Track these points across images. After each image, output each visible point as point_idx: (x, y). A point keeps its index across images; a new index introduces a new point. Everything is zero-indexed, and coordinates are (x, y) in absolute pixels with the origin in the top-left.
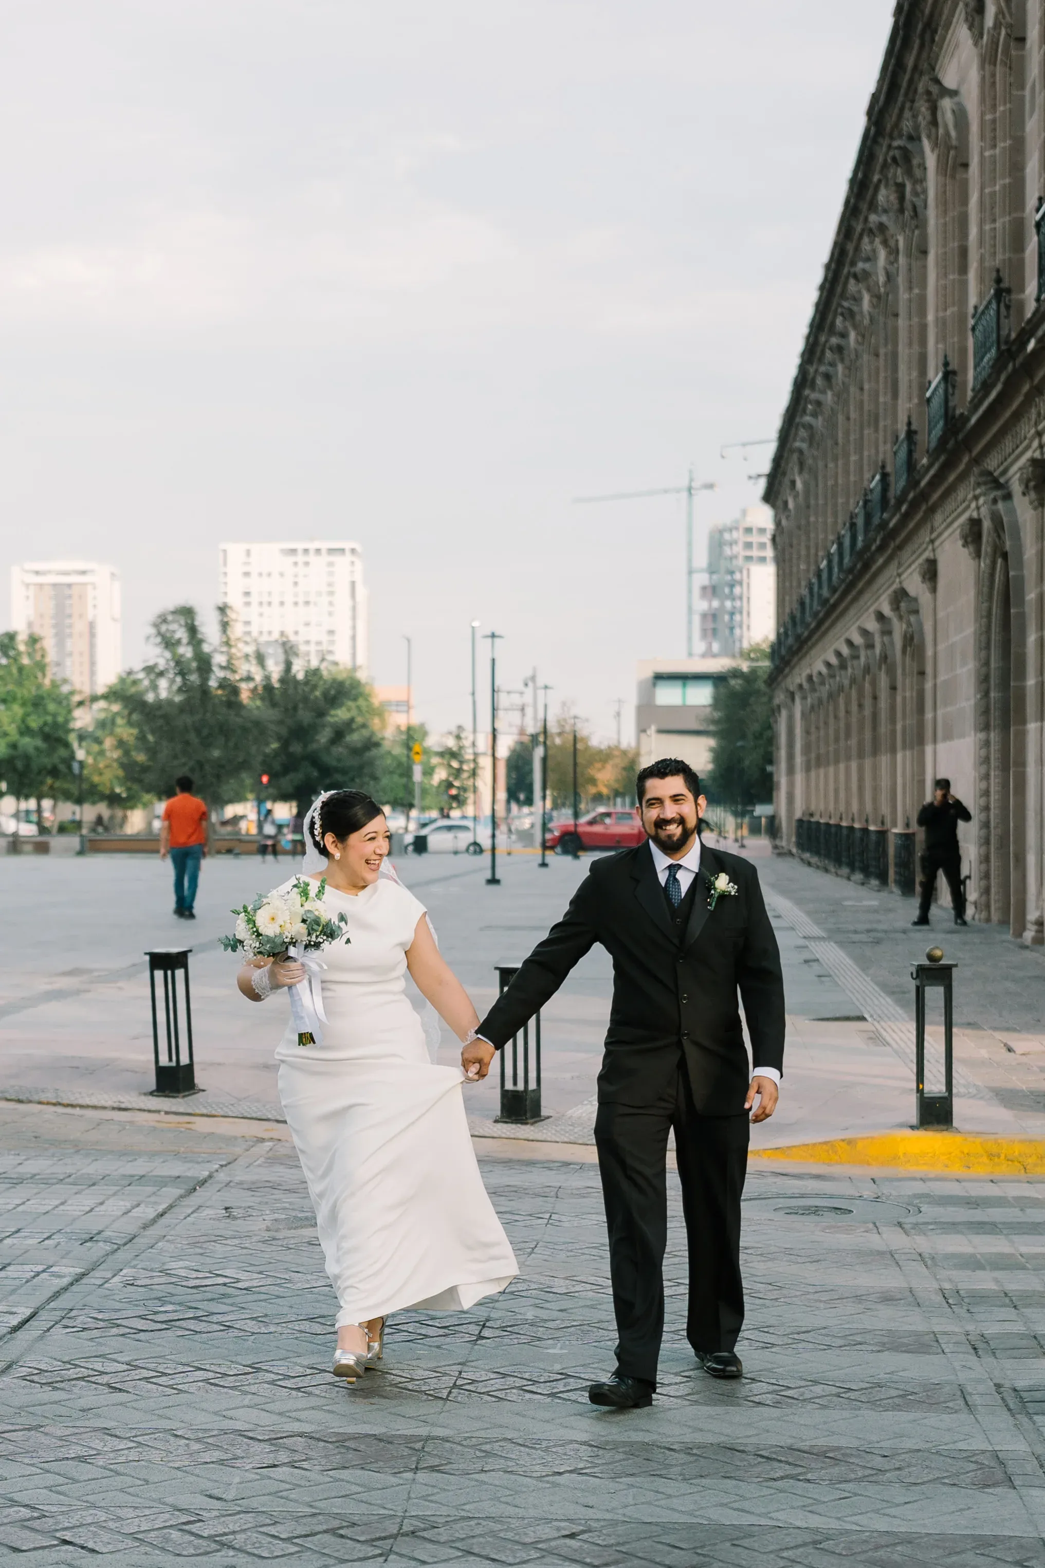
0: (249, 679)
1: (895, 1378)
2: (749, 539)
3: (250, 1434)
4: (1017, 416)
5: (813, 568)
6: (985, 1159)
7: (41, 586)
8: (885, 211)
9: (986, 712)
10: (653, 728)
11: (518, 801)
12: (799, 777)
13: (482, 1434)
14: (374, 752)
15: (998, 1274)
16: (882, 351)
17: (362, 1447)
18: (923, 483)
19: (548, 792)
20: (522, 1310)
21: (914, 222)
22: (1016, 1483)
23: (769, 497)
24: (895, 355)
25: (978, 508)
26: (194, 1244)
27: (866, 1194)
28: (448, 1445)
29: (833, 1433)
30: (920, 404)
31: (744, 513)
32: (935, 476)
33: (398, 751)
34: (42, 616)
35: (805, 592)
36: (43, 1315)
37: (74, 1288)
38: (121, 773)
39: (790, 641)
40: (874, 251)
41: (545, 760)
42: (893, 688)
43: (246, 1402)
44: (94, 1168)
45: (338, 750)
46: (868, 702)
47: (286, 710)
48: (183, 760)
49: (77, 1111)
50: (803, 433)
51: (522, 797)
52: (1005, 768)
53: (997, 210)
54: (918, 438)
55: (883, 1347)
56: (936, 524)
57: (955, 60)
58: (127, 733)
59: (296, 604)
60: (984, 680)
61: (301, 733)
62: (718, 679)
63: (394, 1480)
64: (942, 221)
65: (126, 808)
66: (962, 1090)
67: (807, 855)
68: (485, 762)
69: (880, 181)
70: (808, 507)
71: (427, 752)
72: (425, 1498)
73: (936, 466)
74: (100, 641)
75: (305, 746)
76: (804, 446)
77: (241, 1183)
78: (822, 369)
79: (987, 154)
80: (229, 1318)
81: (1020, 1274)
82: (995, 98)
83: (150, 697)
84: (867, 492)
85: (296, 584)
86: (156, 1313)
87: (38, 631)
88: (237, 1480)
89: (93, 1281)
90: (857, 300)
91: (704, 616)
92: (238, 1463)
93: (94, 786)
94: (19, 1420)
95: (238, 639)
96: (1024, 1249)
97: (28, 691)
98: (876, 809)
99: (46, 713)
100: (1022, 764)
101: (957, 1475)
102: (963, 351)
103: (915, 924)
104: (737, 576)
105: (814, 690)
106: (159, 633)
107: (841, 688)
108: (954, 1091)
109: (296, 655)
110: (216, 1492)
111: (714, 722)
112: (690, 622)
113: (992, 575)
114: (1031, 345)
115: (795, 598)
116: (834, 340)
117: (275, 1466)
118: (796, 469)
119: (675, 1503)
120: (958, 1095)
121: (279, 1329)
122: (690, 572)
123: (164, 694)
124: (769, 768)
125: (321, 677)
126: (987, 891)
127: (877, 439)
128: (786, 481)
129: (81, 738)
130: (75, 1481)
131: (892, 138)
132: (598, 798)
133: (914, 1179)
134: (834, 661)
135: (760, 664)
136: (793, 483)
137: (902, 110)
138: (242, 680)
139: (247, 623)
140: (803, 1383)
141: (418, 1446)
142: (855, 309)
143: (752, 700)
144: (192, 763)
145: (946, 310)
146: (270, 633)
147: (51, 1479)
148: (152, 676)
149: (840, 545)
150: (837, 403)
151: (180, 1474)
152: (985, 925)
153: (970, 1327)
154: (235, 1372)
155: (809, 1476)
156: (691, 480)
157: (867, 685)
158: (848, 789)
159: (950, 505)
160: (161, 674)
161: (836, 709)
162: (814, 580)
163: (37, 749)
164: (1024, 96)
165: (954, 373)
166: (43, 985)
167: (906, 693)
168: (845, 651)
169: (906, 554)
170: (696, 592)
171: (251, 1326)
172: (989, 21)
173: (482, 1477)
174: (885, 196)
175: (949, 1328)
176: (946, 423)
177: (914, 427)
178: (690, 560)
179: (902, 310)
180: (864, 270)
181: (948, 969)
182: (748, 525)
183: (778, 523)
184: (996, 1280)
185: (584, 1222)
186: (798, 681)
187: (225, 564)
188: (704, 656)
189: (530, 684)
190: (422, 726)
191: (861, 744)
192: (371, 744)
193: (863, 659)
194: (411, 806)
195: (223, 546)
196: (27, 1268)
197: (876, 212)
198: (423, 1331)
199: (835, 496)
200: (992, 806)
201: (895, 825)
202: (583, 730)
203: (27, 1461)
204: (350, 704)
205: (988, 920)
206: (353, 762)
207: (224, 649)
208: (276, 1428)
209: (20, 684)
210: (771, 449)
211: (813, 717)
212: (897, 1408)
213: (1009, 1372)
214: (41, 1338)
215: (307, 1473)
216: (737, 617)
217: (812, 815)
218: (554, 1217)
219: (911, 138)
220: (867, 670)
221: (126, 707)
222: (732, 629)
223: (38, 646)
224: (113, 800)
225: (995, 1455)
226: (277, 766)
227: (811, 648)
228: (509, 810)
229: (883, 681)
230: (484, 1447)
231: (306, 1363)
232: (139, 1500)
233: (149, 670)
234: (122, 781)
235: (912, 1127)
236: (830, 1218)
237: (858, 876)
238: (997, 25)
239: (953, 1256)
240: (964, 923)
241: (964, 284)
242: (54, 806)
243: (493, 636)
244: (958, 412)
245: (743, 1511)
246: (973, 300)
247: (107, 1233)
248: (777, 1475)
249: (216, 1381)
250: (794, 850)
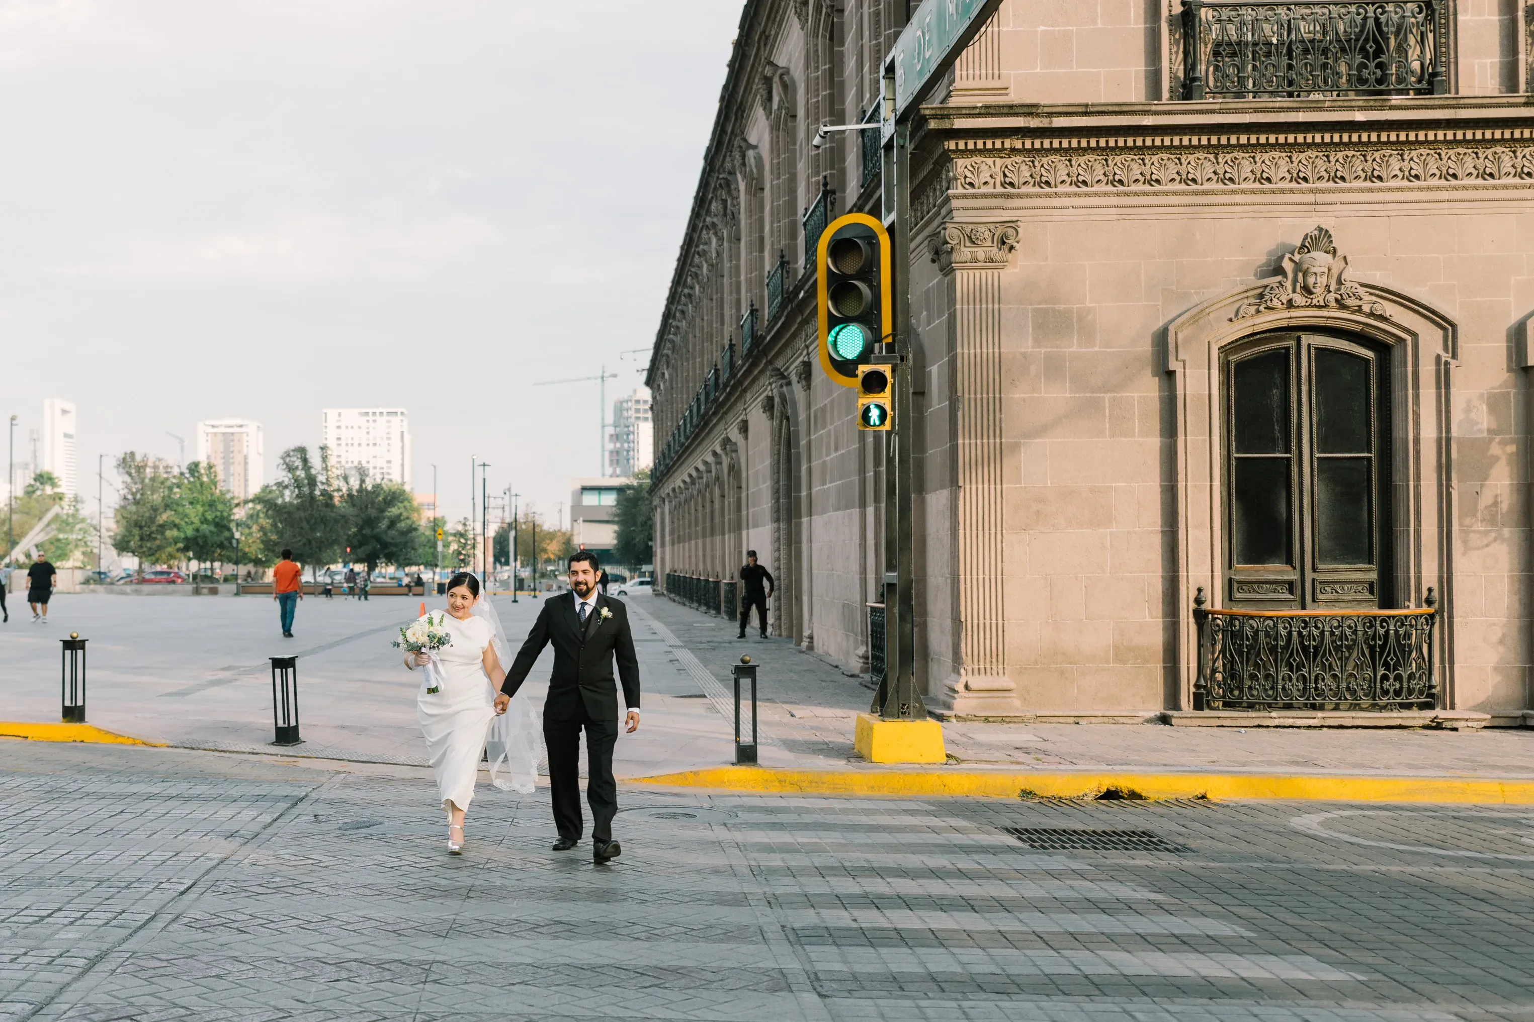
0: (339, 490)
1: (720, 922)
2: (638, 407)
3: (324, 960)
4: (794, 336)
5: (675, 424)
6: (777, 784)
7: (215, 434)
8: (715, 215)
9: (778, 511)
10: (581, 519)
11: (500, 563)
12: (668, 549)
13: (466, 959)
14: (414, 533)
15: (785, 856)
16: (714, 297)
17: (393, 968)
18: (739, 376)
19: (519, 557)
20: (493, 880)
21: (733, 222)
22: (794, 989)
23: (649, 382)
24: (722, 300)
25: (772, 390)
26: (294, 839)
27: (706, 805)
28: (445, 966)
29: (682, 957)
30: (737, 329)
31: (635, 391)
32: (745, 371)
33: (428, 533)
34: (216, 452)
35: (671, 439)
36: (200, 884)
37: (220, 867)
38: (262, 546)
39: (662, 468)
40: (709, 238)
41: (515, 538)
42: (723, 496)
43: (322, 940)
44: (234, 791)
45: (392, 533)
46: (708, 504)
47: (361, 509)
48: (299, 538)
49: (227, 755)
50: (668, 345)
51: (503, 560)
52: (789, 544)
53: (781, 215)
54: (736, 348)
55: (713, 903)
56: (747, 399)
57: (756, 127)
58: (265, 522)
59: (368, 445)
60: (776, 492)
61: (370, 522)
62: (620, 490)
63: (411, 989)
64: (749, 221)
65: (265, 567)
66: (763, 740)
67: (672, 596)
68: (480, 539)
69: (712, 198)
70: (672, 388)
71: (446, 533)
72: (429, 1001)
73: (747, 365)
74: (251, 466)
75: (373, 529)
76: (670, 352)
77: (325, 800)
78: (680, 307)
79: (775, 182)
80: (313, 885)
81: (797, 856)
82: (779, 150)
83: (280, 501)
84: (706, 380)
85: (368, 433)
86: (269, 883)
87: (213, 461)
88: (314, 989)
89: (231, 862)
90: (700, 267)
91: (611, 452)
92: (315, 979)
93: (245, 554)
94: (182, 952)
95: (333, 466)
96: (800, 840)
97: (207, 497)
98: (713, 569)
99: (217, 510)
100: (799, 542)
101: (757, 984)
102: (762, 297)
103: (739, 637)
104: (631, 429)
105: (676, 497)
106: (285, 463)
107: (692, 496)
108: (758, 741)
109: (367, 475)
110: (300, 998)
111: (615, 515)
112: (603, 456)
113: (780, 430)
114: (801, 295)
115: (664, 442)
116: (686, 291)
117: (338, 980)
118: (665, 367)
119: (584, 1003)
120: (761, 744)
121: (345, 892)
122: (603, 427)
123: (287, 499)
124: (650, 543)
125: (382, 489)
126: (779, 618)
127: (712, 349)
128: (659, 373)
129: (238, 525)
130: (214, 991)
131: (719, 173)
132: (548, 561)
133: (733, 796)
134: (688, 480)
135: (645, 481)
136: (663, 374)
137: (725, 156)
138: (333, 491)
139: (339, 456)
140: (664, 926)
141: (427, 967)
142: (699, 272)
143: (640, 503)
144: (304, 540)
145: (751, 273)
146: (352, 462)
147: (199, 990)
148: (281, 488)
149: (691, 411)
150: (689, 327)
151: (278, 986)
152: (777, 638)
153: (767, 889)
154: (316, 920)
155: (667, 985)
156: (603, 372)
157: (707, 494)
158: (697, 556)
159: (755, 388)
160: (286, 487)
161: (689, 509)
162: (676, 432)
163: (211, 532)
164: (795, 149)
165: (757, 310)
166: (209, 676)
167: (730, 499)
168: (694, 474)
169: (731, 415)
170: (607, 437)
171: (327, 890)
172: (775, 106)
173: (466, 987)
174: (715, 206)
175: (753, 890)
176: (752, 340)
177: (733, 342)
178: (603, 419)
179: (726, 273)
180: (704, 250)
181: (753, 668)
182: (637, 398)
183: (654, 398)
184: (783, 860)
185: (533, 824)
186: (667, 491)
187: (326, 421)
188: (611, 476)
189: (508, 493)
190: (443, 517)
191: (704, 529)
192: (412, 529)
193: (705, 479)
194: (436, 566)
195: (325, 411)
196: (192, 854)
197: (710, 216)
198: (432, 893)
199: (687, 382)
200: (782, 567)
201: (724, 578)
202: (539, 521)
203: (185, 978)
204: (400, 504)
205: (780, 635)
206: (402, 539)
207: (324, 472)
208: (340, 956)
209: (201, 493)
210: (650, 354)
211: (676, 513)
212: (721, 941)
213: (790, 918)
214: (198, 899)
215: (358, 985)
216: (631, 453)
217: (675, 571)
218: (515, 820)
219: (730, 173)
220: (707, 485)
221: (265, 507)
222: (628, 460)
223: (212, 470)
224: (257, 562)
225: (781, 971)
226: (356, 542)
227: (674, 472)
228: (495, 568)
229: (717, 492)
230: (467, 968)
231: (360, 914)
232: (252, 1003)
233: (279, 484)
234: (262, 551)
235: (733, 764)
236: (683, 821)
237: (703, 608)
238: (780, 108)
239: (757, 844)
240: (766, 637)
241: (762, 259)
242: (222, 565)
243: (484, 465)
244: (759, 334)
245: (625, 1008)
246: (767, 268)
247: (242, 832)
248: (647, 985)
249: (304, 926)
250: (665, 592)
